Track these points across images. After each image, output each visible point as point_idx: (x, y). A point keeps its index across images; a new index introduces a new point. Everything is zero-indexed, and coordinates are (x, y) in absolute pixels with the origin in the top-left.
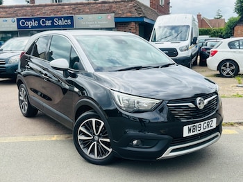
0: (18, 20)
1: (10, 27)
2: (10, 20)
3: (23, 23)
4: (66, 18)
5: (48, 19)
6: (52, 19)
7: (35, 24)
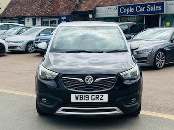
0: (119, 8)
1: (113, 14)
2: (113, 7)
3: (122, 10)
4: (157, 4)
5: (142, 6)
6: (145, 5)
7: (131, 10)
